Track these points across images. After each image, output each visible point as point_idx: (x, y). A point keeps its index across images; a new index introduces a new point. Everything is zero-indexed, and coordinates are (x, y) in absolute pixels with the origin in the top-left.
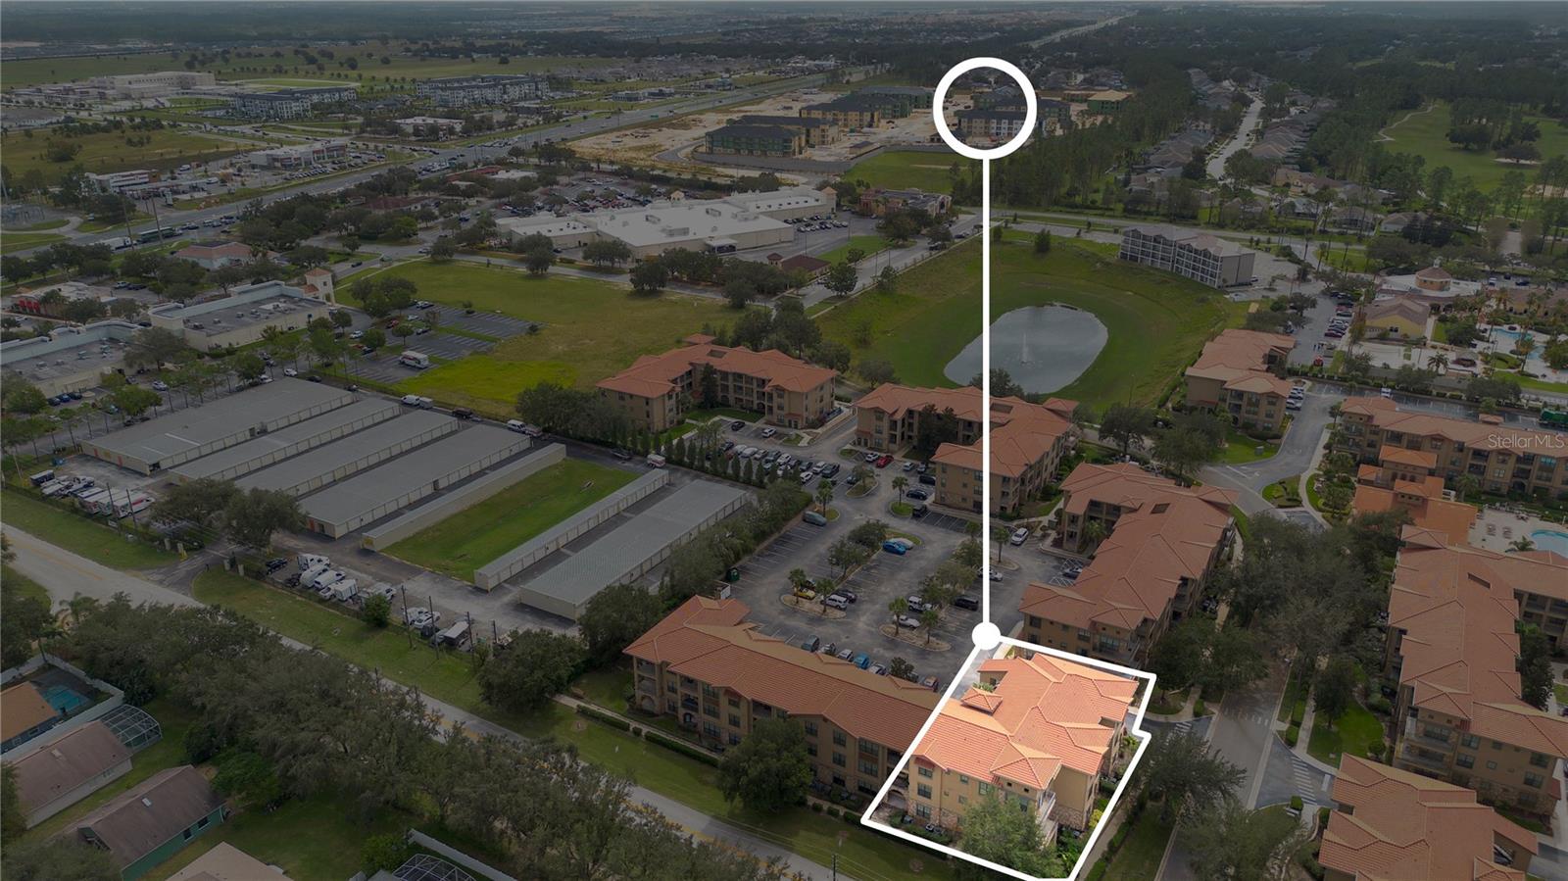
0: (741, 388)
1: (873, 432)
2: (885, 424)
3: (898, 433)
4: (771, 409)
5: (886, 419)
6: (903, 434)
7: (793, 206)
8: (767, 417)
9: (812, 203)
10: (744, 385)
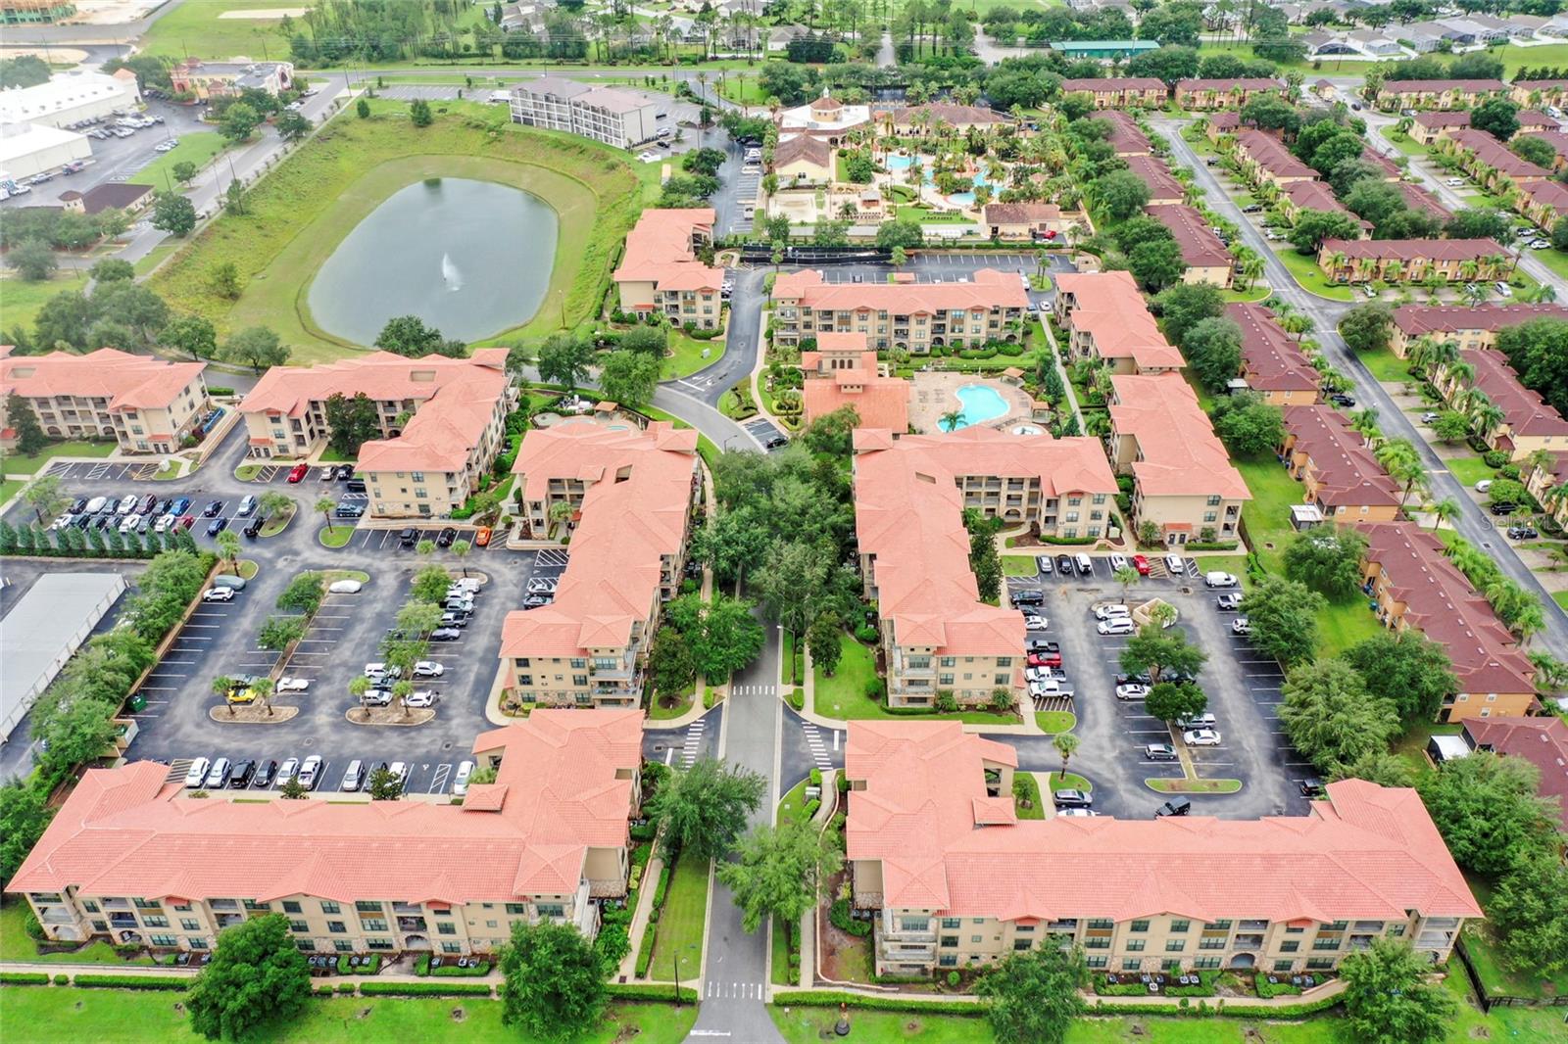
0: (72, 413)
1: (273, 439)
2: (285, 425)
3: (305, 432)
4: (124, 434)
5: (284, 419)
6: (311, 431)
7: (78, 102)
8: (122, 444)
9: (104, 94)
10: (75, 408)
